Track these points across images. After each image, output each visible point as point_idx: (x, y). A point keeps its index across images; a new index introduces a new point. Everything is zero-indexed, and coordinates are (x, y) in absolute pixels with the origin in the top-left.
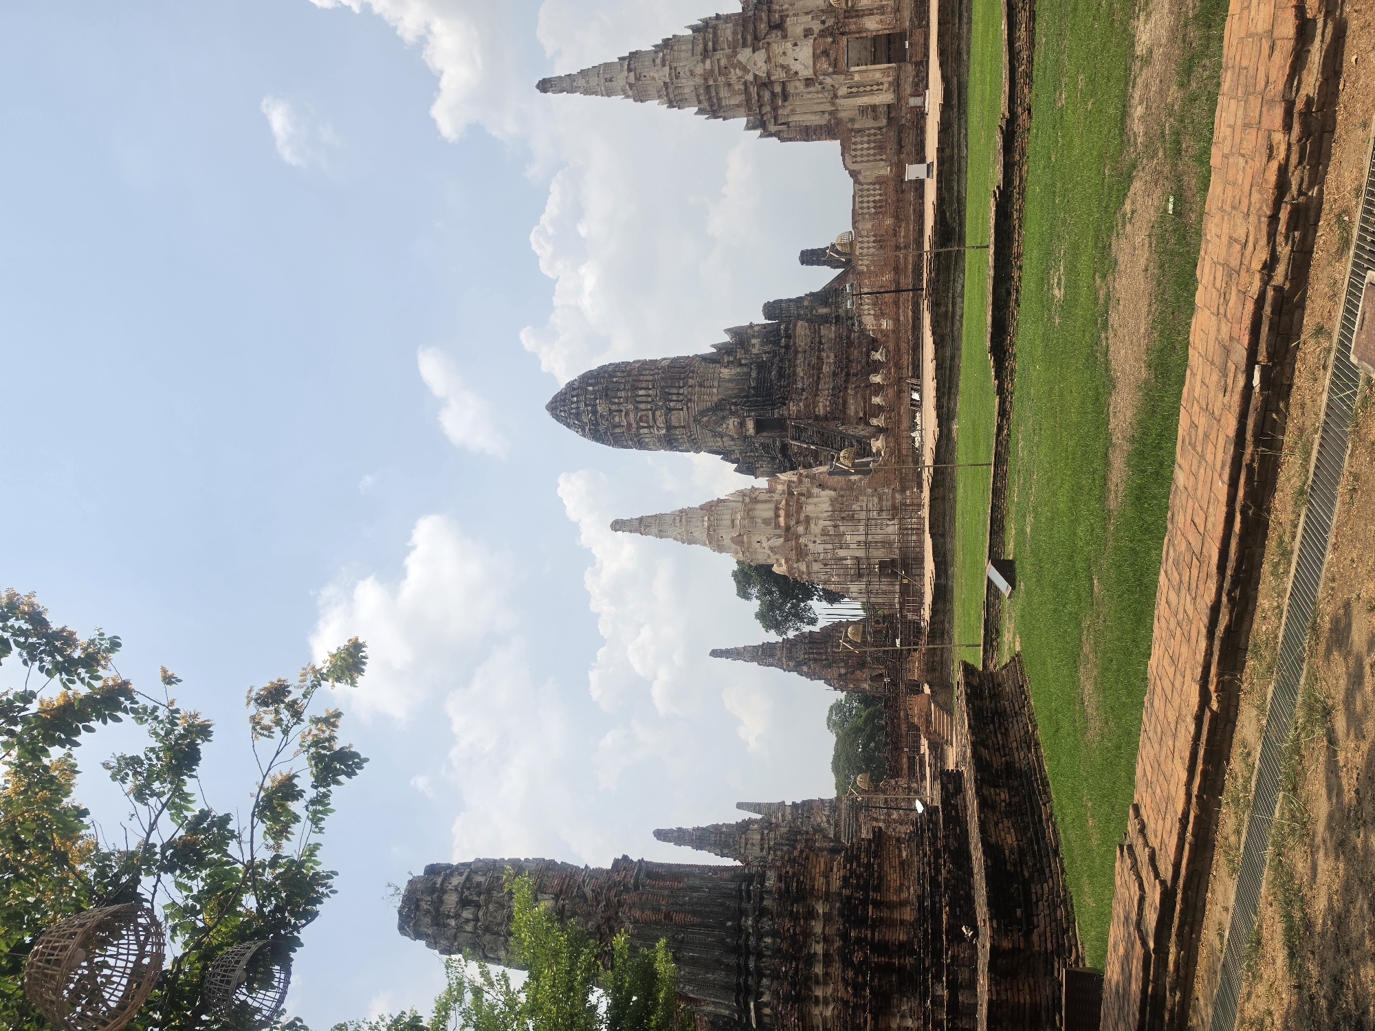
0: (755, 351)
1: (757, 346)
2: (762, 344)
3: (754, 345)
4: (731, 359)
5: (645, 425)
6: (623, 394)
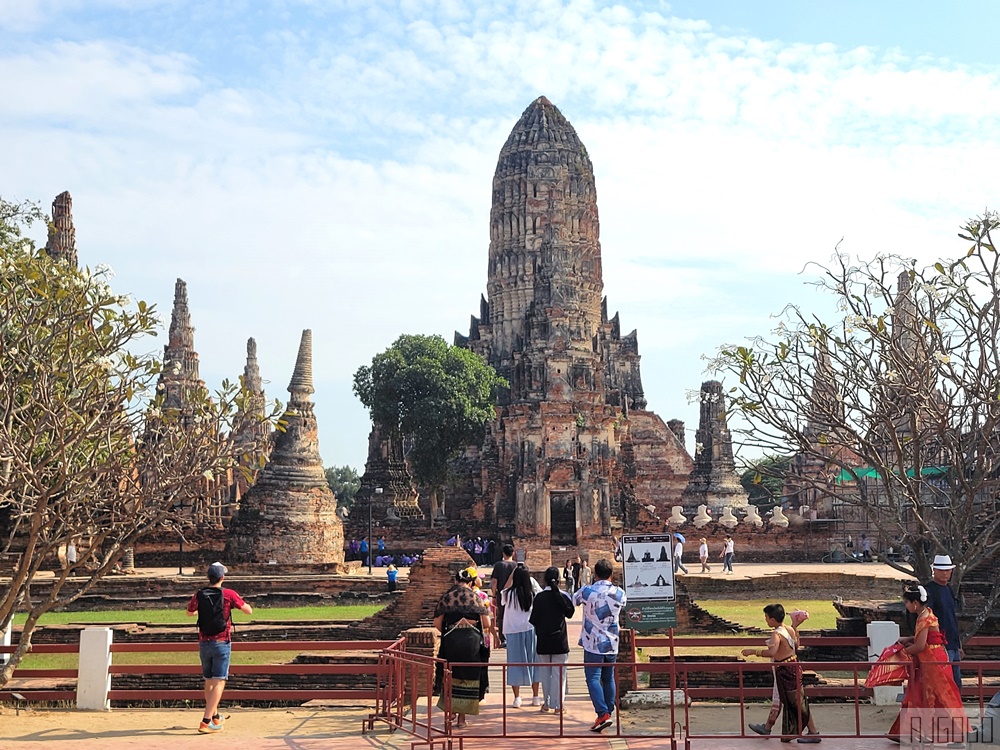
0: (617, 365)
1: (622, 368)
2: (625, 375)
4: (608, 337)
5: (538, 224)
6: (574, 199)
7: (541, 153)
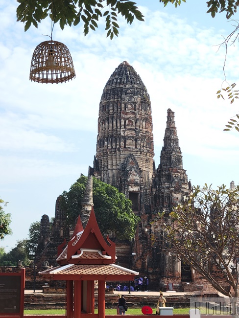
6: (143, 112)
7: (128, 89)
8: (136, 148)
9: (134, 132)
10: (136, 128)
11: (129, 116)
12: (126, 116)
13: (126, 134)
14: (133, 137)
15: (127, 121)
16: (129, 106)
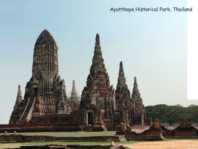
3: (58, 87)
8: (42, 68)
9: (41, 61)
10: (42, 59)
11: (39, 54)
12: (38, 54)
13: (38, 62)
14: (40, 63)
15: (38, 56)
16: (40, 50)
